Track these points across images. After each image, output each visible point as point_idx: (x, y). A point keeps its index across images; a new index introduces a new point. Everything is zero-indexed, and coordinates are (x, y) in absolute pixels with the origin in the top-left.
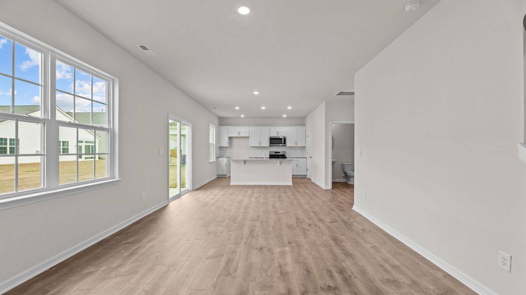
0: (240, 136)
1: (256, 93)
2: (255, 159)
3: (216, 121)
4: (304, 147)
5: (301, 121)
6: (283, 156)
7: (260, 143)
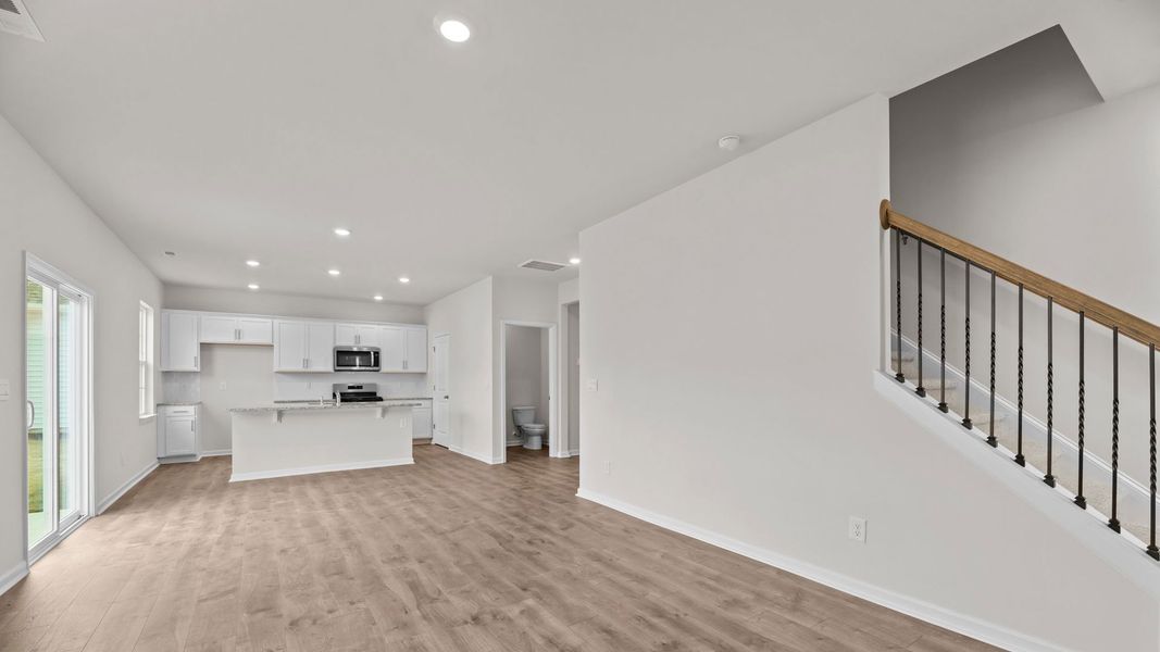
0: (242, 341)
1: (342, 233)
2: (306, 405)
3: (154, 291)
4: (423, 375)
5: (414, 313)
6: (371, 397)
7: (306, 362)
